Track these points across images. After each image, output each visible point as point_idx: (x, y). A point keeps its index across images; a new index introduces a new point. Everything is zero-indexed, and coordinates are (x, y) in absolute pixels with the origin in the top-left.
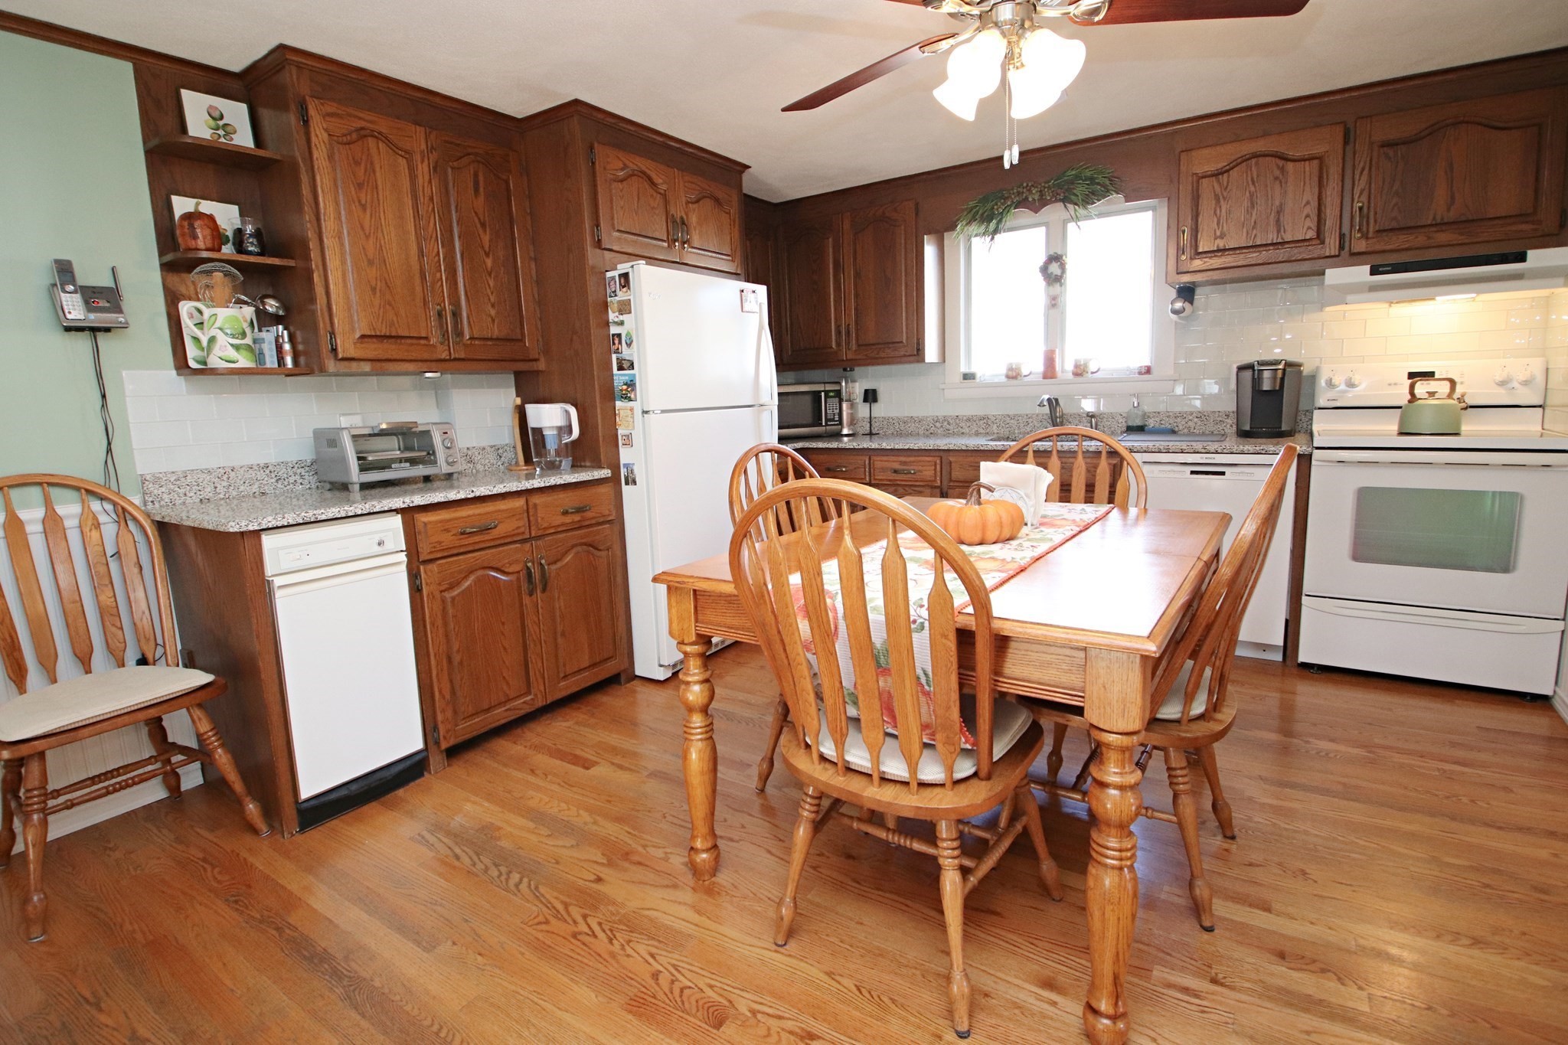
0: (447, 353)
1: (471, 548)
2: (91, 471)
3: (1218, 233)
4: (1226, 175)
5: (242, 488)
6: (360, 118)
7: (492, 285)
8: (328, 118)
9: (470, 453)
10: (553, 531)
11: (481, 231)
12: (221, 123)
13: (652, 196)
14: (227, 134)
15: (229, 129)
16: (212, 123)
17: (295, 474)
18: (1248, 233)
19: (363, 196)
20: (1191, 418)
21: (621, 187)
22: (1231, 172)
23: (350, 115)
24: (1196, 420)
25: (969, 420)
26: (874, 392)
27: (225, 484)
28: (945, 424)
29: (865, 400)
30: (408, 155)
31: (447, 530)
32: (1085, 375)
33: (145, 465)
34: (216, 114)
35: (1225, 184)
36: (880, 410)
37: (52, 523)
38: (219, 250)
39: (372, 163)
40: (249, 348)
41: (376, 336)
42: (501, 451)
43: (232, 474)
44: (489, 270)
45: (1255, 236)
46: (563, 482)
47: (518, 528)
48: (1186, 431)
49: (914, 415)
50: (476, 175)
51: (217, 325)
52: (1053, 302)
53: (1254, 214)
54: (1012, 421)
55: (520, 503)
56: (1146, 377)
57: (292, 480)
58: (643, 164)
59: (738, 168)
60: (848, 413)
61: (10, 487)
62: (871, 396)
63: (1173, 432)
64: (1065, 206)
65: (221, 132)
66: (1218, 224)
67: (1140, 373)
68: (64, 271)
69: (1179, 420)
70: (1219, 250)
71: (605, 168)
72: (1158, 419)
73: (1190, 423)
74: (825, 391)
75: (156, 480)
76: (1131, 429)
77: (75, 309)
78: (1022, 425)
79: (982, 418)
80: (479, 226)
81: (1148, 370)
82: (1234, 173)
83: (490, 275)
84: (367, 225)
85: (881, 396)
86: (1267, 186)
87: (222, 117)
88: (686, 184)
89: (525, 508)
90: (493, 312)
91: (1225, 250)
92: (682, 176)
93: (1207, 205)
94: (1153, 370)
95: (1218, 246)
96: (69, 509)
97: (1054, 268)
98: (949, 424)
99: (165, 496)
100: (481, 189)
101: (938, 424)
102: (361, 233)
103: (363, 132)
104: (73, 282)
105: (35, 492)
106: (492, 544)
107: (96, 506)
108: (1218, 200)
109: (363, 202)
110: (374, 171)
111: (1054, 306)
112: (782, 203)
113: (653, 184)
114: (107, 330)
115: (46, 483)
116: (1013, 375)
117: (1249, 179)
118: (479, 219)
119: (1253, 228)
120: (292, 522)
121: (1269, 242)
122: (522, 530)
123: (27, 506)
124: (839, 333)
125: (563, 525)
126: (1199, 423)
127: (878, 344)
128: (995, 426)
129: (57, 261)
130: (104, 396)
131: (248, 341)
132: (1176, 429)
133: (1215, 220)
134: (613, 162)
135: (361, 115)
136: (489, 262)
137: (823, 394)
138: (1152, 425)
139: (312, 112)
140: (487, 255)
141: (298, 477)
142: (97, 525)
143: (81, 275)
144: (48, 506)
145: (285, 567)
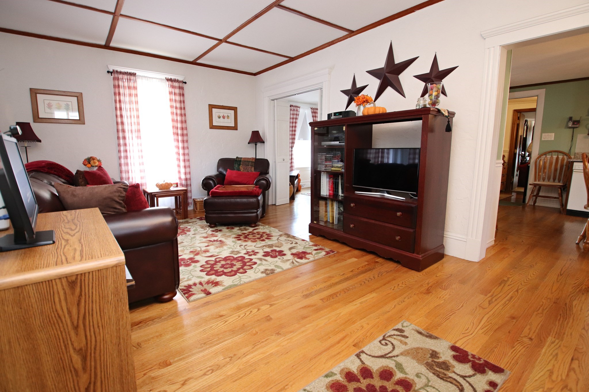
2: (566, 150)
33: (577, 151)
37: (557, 158)
61: (553, 152)
68: (571, 118)
75: (578, 154)
77: (570, 124)
96: (561, 157)
104: (571, 120)
105: (557, 153)
107: (565, 157)
114: (577, 127)
115: (559, 152)
120: (579, 161)
123: (555, 155)
130: (572, 139)
142: (564, 160)
143: (574, 119)
144: (558, 156)
145: (577, 168)
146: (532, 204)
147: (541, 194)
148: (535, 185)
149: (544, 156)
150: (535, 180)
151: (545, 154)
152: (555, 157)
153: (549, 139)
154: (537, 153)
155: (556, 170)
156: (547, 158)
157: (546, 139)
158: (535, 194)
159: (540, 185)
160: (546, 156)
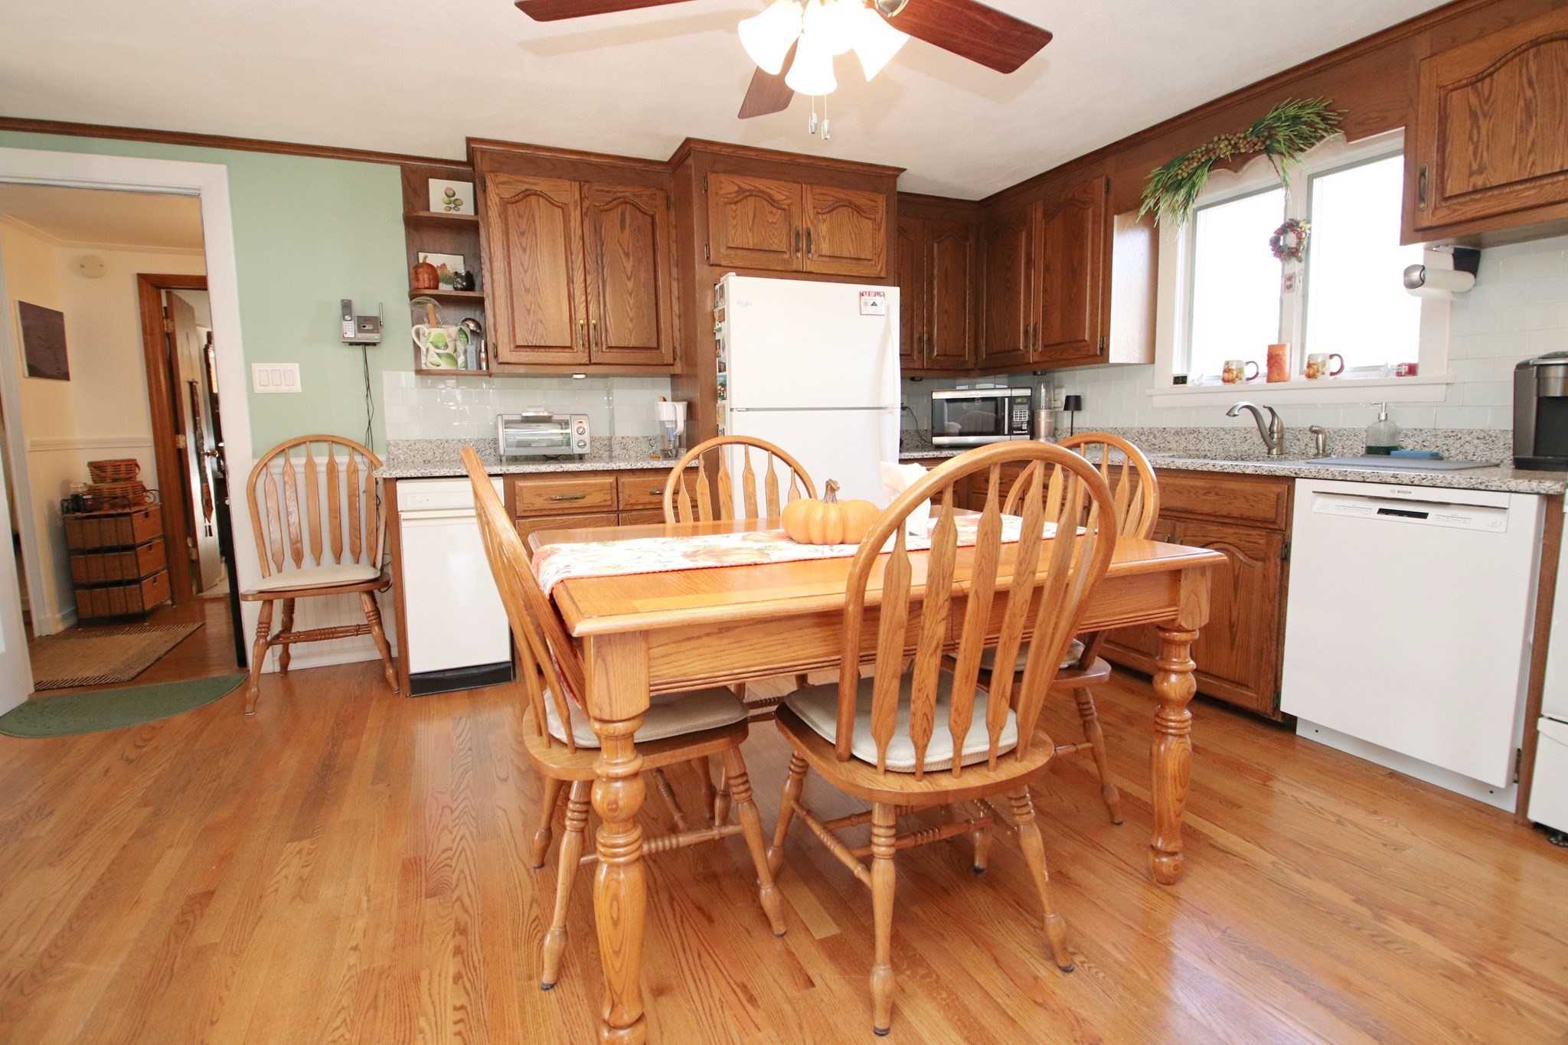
0: (587, 359)
1: (561, 512)
2: (358, 435)
3: (1475, 167)
4: (1487, 81)
5: (452, 455)
6: (526, 183)
7: (631, 303)
8: (500, 186)
9: (624, 441)
10: (640, 507)
11: (624, 260)
12: (453, 199)
13: (771, 212)
14: (456, 206)
15: (458, 202)
16: (447, 199)
17: (490, 448)
18: (1521, 160)
19: (524, 241)
20: (1468, 439)
21: (734, 208)
22: (1495, 75)
23: (516, 181)
24: (1476, 442)
25: (1177, 433)
26: (1078, 399)
27: (441, 451)
28: (1151, 437)
29: (1066, 408)
30: (563, 207)
31: (540, 495)
32: (1320, 377)
33: (392, 435)
34: (451, 193)
35: (1486, 93)
36: (1084, 420)
37: (332, 468)
38: (436, 287)
39: (533, 216)
40: (449, 356)
41: (528, 347)
42: (653, 441)
43: (446, 445)
44: (630, 290)
45: (1533, 163)
46: (650, 467)
47: (605, 501)
48: (1460, 457)
49: (1119, 426)
50: (623, 214)
51: (430, 340)
52: (1288, 283)
53: (1532, 131)
54: (1227, 436)
55: (610, 480)
56: (1410, 379)
57: (488, 452)
58: (761, 184)
59: (891, 173)
60: (1046, 423)
61: (311, 442)
62: (1074, 404)
63: (1436, 457)
64: (1270, 158)
65: (452, 205)
66: (1475, 153)
67: (1399, 374)
68: (347, 306)
69: (1450, 441)
70: (1475, 192)
71: (716, 194)
72: (1420, 440)
73: (1467, 447)
74: (1010, 398)
75: (396, 445)
76: (1372, 451)
77: (350, 330)
78: (1238, 442)
79: (1192, 431)
80: (622, 255)
81: (1412, 370)
82: (1500, 77)
83: (631, 295)
84: (526, 264)
85: (1086, 404)
86: (1553, 85)
87: (454, 194)
88: (816, 197)
89: (614, 485)
90: (631, 326)
91: (1485, 190)
92: (812, 189)
93: (1459, 126)
94: (1420, 371)
95: (1474, 186)
96: (342, 459)
97: (1291, 240)
98: (1155, 437)
99: (401, 456)
100: (627, 225)
101: (1143, 438)
102: (521, 268)
103: (528, 193)
104: (350, 314)
105: (325, 446)
106: (581, 511)
107: (358, 458)
108: (1473, 115)
109: (524, 245)
110: (534, 222)
111: (1289, 287)
112: (982, 200)
113: (772, 202)
114: (374, 344)
115: (333, 441)
116: (1230, 375)
117: (1525, 80)
118: (623, 250)
119: (1530, 152)
120: (413, 475)
121: (1557, 169)
122: (609, 503)
123: (320, 455)
124: (1026, 332)
125: (651, 503)
126: (1482, 447)
127: (1064, 343)
128: (1206, 443)
129: (343, 301)
130: (368, 388)
131: (450, 350)
132: (1446, 454)
133: (1471, 148)
134: (727, 185)
135: (527, 180)
136: (630, 285)
137: (1007, 399)
138: (1410, 447)
139: (489, 183)
140: (629, 279)
141: (492, 451)
142: (356, 471)
143: (359, 309)
144: (331, 456)
145: (410, 506)
146: (278, 669)
147: (297, 628)
148: (267, 597)
149: (280, 461)
150: (265, 573)
151: (282, 451)
152: (322, 461)
153: (284, 389)
154: (248, 450)
155: (335, 512)
156: (291, 466)
157: (271, 389)
158: (276, 628)
159: (290, 595)
160: (287, 460)
